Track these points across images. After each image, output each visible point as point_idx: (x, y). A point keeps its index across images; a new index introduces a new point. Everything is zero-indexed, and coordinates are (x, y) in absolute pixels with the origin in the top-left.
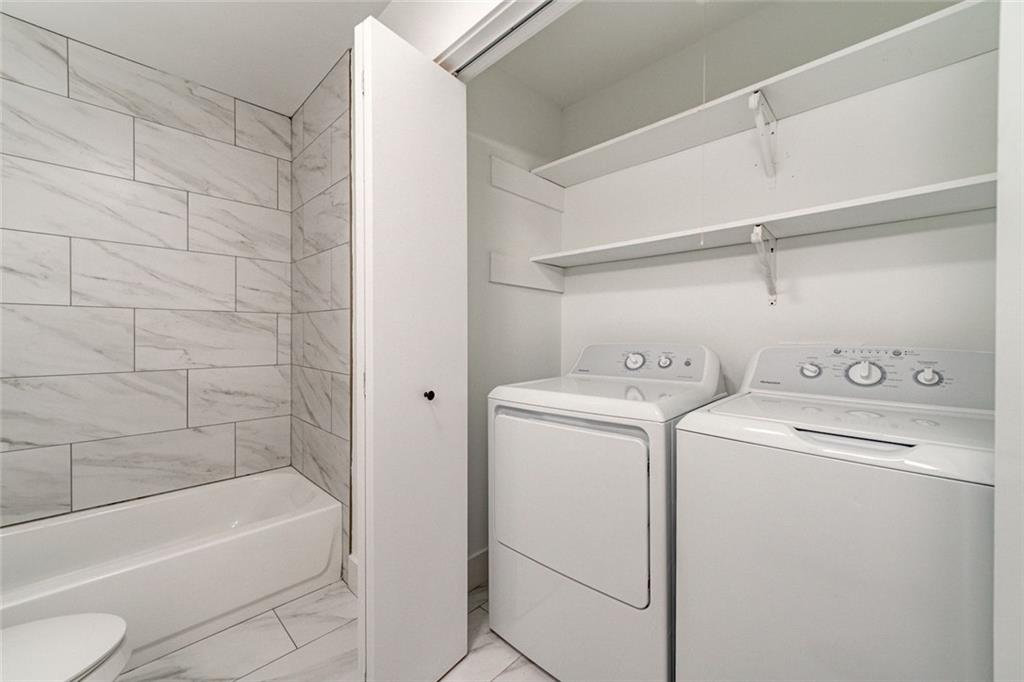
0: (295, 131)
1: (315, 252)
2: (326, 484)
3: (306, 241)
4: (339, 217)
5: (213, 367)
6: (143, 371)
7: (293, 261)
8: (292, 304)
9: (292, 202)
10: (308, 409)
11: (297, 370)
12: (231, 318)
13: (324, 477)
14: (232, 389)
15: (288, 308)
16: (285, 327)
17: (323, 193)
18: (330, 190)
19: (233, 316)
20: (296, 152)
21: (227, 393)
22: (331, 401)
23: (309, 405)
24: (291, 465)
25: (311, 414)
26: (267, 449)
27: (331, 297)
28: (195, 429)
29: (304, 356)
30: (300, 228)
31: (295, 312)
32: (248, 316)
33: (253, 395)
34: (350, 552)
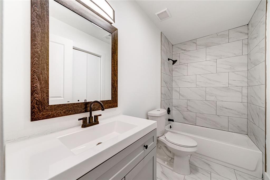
0: (249, 28)
1: (254, 66)
2: (257, 144)
3: (251, 63)
4: (261, 53)
5: (222, 101)
6: (207, 100)
7: (248, 70)
8: (248, 83)
9: (248, 51)
10: (252, 118)
11: (249, 104)
12: (227, 88)
13: (256, 142)
14: (228, 108)
15: (246, 85)
16: (245, 91)
17: (257, 46)
18: (259, 44)
19: (228, 88)
20: (249, 35)
21: (226, 108)
22: (259, 116)
23: (252, 116)
24: (247, 134)
25: (253, 119)
26: (238, 126)
27: (259, 81)
28: (218, 115)
29: (251, 100)
30: (250, 59)
31: (248, 86)
32: (232, 88)
33: (234, 110)
34: (266, 171)
